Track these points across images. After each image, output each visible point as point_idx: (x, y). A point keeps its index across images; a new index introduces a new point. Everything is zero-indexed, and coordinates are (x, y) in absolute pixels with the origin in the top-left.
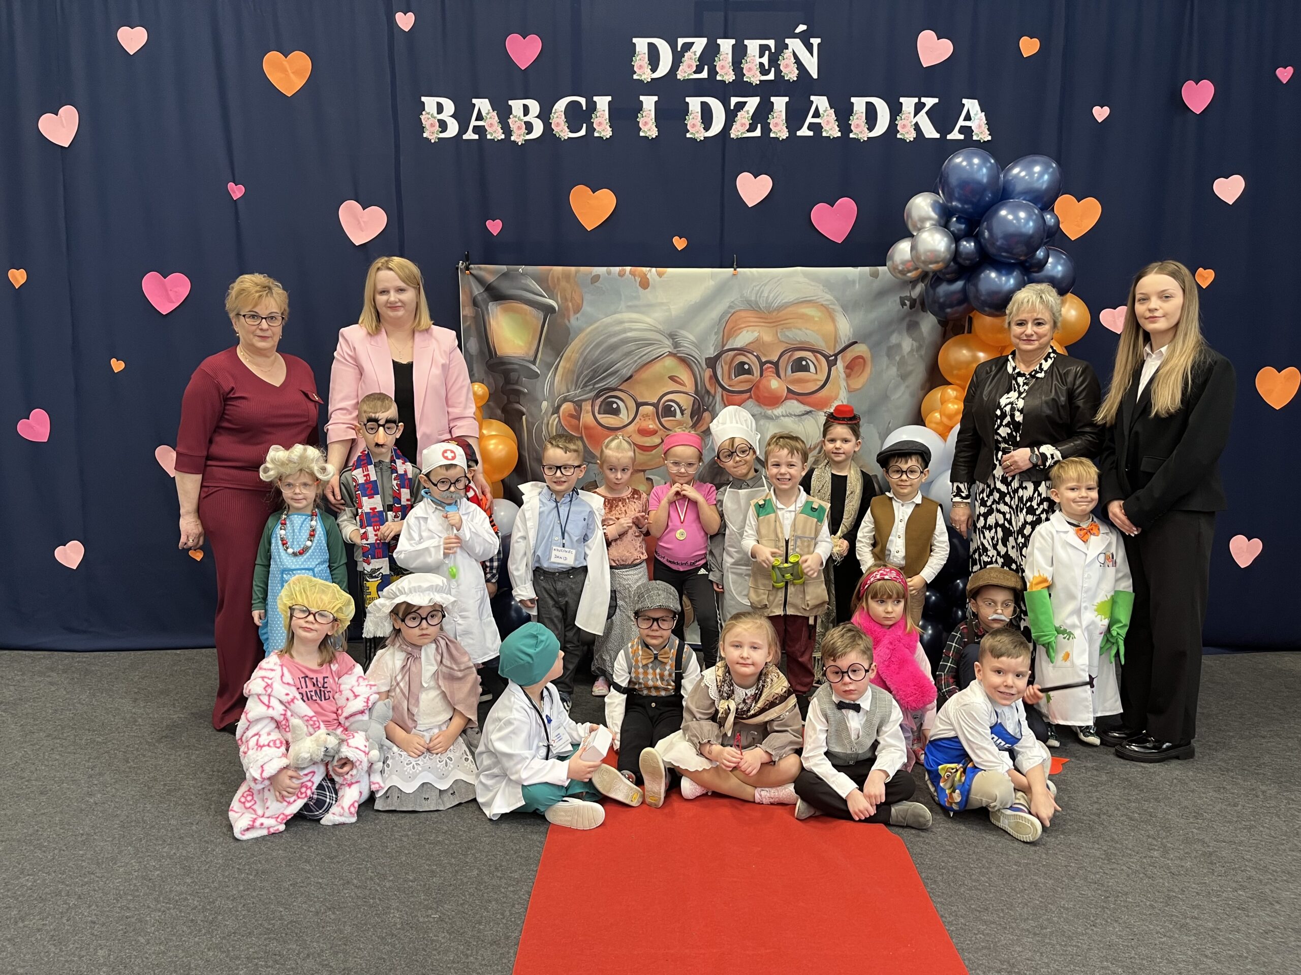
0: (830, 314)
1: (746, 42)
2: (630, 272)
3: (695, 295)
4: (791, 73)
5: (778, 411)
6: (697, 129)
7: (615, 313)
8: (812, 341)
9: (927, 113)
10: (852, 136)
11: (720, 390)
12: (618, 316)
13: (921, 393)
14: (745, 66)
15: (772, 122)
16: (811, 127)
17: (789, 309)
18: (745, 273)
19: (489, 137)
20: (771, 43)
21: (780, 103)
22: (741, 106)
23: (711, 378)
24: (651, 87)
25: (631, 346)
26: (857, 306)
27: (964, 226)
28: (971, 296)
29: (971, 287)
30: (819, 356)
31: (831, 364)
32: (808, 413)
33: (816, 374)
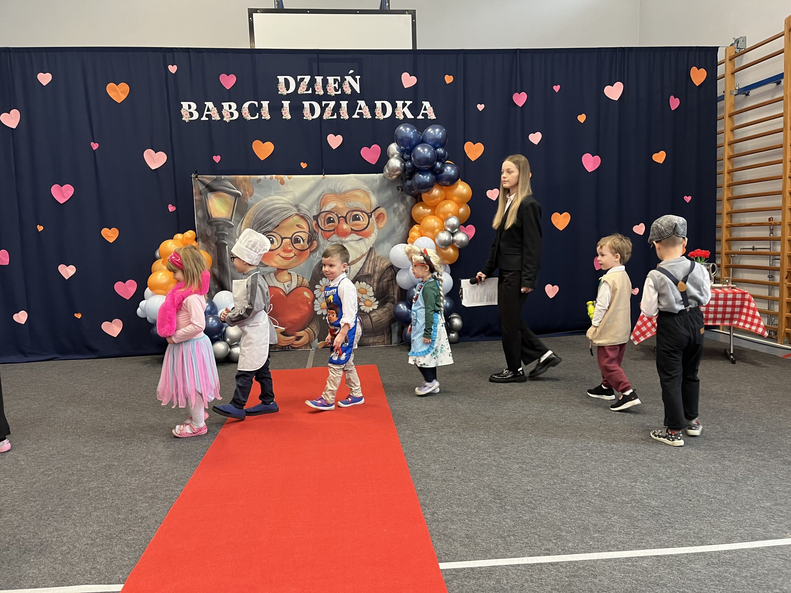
0: (368, 195)
1: (328, 78)
2: (275, 177)
3: (306, 187)
4: (348, 91)
5: (348, 239)
6: (308, 115)
7: (269, 196)
8: (360, 207)
9: (408, 107)
10: (376, 117)
11: (320, 230)
12: (271, 198)
13: (408, 228)
14: (328, 88)
15: (341, 112)
16: (358, 114)
17: (349, 193)
18: (328, 177)
19: (213, 119)
20: (339, 78)
21: (344, 104)
22: (327, 105)
23: (316, 225)
24: (287, 97)
25: (278, 211)
26: (379, 190)
27: (409, 156)
28: (413, 185)
29: (413, 181)
30: (364, 213)
31: (370, 217)
32: (361, 239)
33: (363, 222)
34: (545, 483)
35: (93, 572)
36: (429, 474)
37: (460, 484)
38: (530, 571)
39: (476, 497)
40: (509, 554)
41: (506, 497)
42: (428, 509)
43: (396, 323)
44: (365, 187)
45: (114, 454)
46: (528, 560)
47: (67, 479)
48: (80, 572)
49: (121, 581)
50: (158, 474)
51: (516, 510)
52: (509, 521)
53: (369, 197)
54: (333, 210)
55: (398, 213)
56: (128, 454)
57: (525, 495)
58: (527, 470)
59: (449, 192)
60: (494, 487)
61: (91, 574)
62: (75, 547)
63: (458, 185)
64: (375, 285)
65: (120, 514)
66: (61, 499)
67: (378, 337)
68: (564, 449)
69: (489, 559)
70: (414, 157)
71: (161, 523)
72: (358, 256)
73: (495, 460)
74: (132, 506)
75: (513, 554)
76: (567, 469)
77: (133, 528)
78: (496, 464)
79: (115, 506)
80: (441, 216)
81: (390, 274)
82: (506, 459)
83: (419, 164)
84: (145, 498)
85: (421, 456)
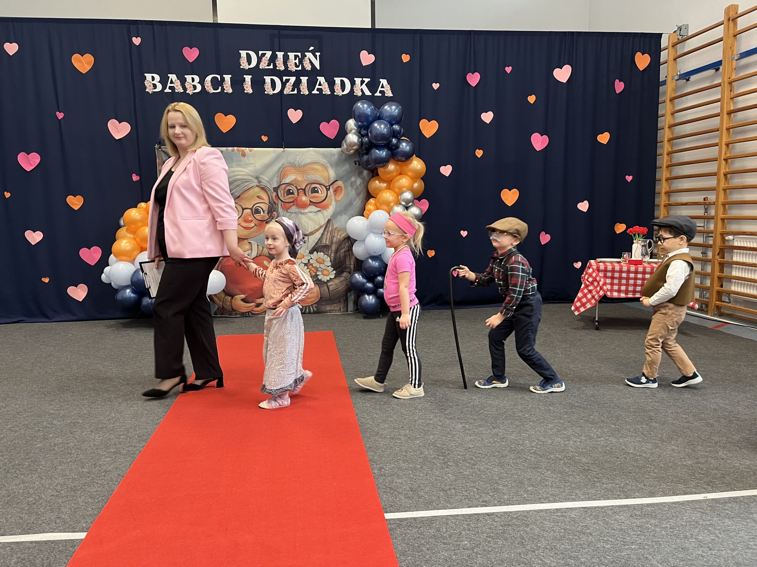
0: (326, 169)
1: (289, 54)
2: (237, 150)
3: (266, 160)
4: (308, 67)
5: (306, 210)
6: (269, 90)
8: (319, 180)
9: (365, 84)
10: (335, 94)
11: (280, 202)
12: (232, 169)
13: (365, 201)
14: (289, 64)
15: (301, 88)
16: (318, 90)
17: (308, 166)
18: (288, 150)
19: (176, 91)
20: (299, 54)
21: (304, 79)
22: (287, 81)
23: (276, 196)
24: (248, 72)
25: (239, 182)
26: (337, 165)
27: (366, 132)
28: (370, 160)
29: (370, 156)
30: (322, 186)
31: (328, 190)
32: (319, 211)
33: (322, 194)
34: (486, 441)
35: (58, 521)
36: (378, 433)
37: (407, 442)
38: (468, 520)
39: (421, 453)
40: (449, 506)
41: (449, 454)
42: (376, 465)
43: (352, 292)
44: (324, 161)
45: (79, 412)
46: (466, 511)
47: (33, 435)
48: (45, 521)
49: (85, 529)
50: (121, 431)
51: (457, 466)
52: (451, 476)
53: (327, 171)
54: (293, 182)
55: (355, 187)
56: (93, 412)
57: (466, 453)
58: (469, 430)
59: (405, 168)
60: (438, 445)
61: (56, 523)
62: (41, 498)
63: (412, 160)
64: (333, 255)
65: (84, 468)
66: (27, 454)
67: (335, 305)
68: (505, 410)
69: (431, 510)
70: (371, 132)
71: (124, 476)
72: (317, 227)
73: (440, 420)
74: (95, 460)
75: (453, 506)
76: (507, 429)
77: (97, 481)
78: (440, 424)
79: (79, 461)
80: (397, 190)
81: (347, 245)
82: (451, 419)
83: (375, 140)
84: (108, 453)
85: (371, 416)
